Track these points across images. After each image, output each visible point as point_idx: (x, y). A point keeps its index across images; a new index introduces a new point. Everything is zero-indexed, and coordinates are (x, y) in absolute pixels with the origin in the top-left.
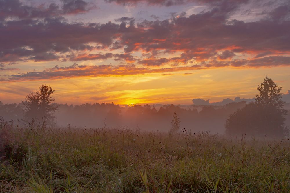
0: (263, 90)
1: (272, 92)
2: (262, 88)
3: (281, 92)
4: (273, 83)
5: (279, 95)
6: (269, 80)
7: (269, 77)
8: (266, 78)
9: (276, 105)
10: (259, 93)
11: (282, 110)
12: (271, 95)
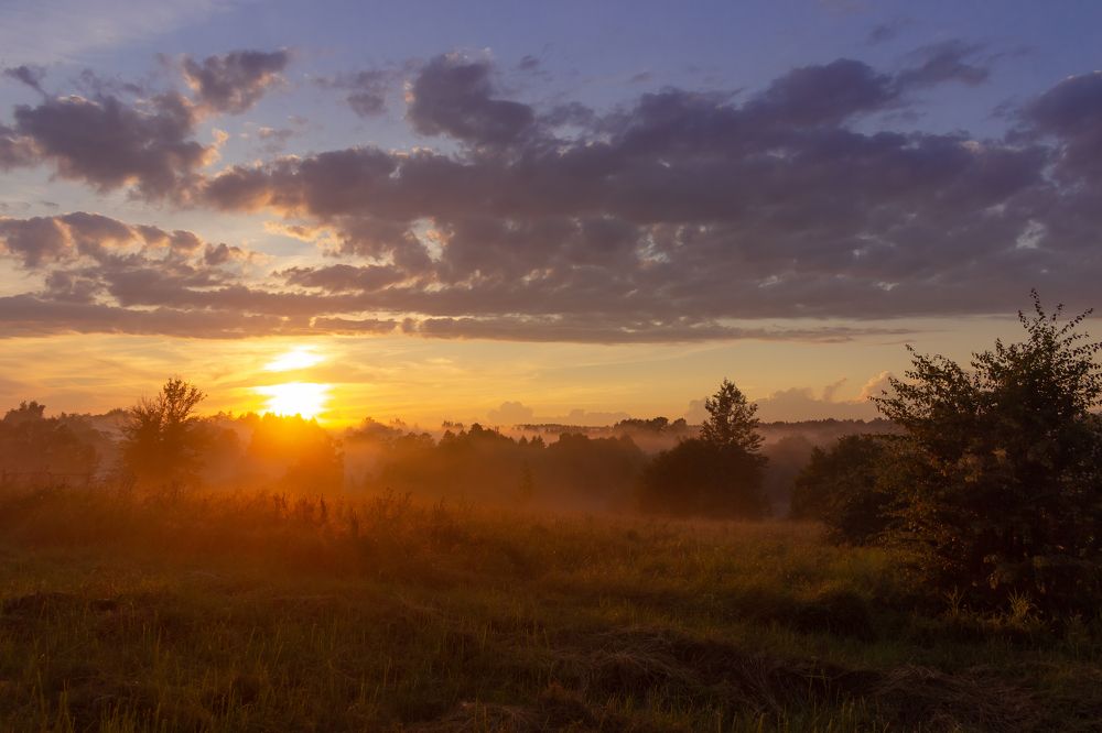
0: (716, 410)
1: (737, 415)
2: (715, 403)
3: (756, 415)
4: (738, 394)
5: (752, 421)
6: (731, 387)
7: (731, 380)
8: (725, 383)
9: (745, 444)
10: (708, 416)
11: (757, 455)
12: (735, 420)
